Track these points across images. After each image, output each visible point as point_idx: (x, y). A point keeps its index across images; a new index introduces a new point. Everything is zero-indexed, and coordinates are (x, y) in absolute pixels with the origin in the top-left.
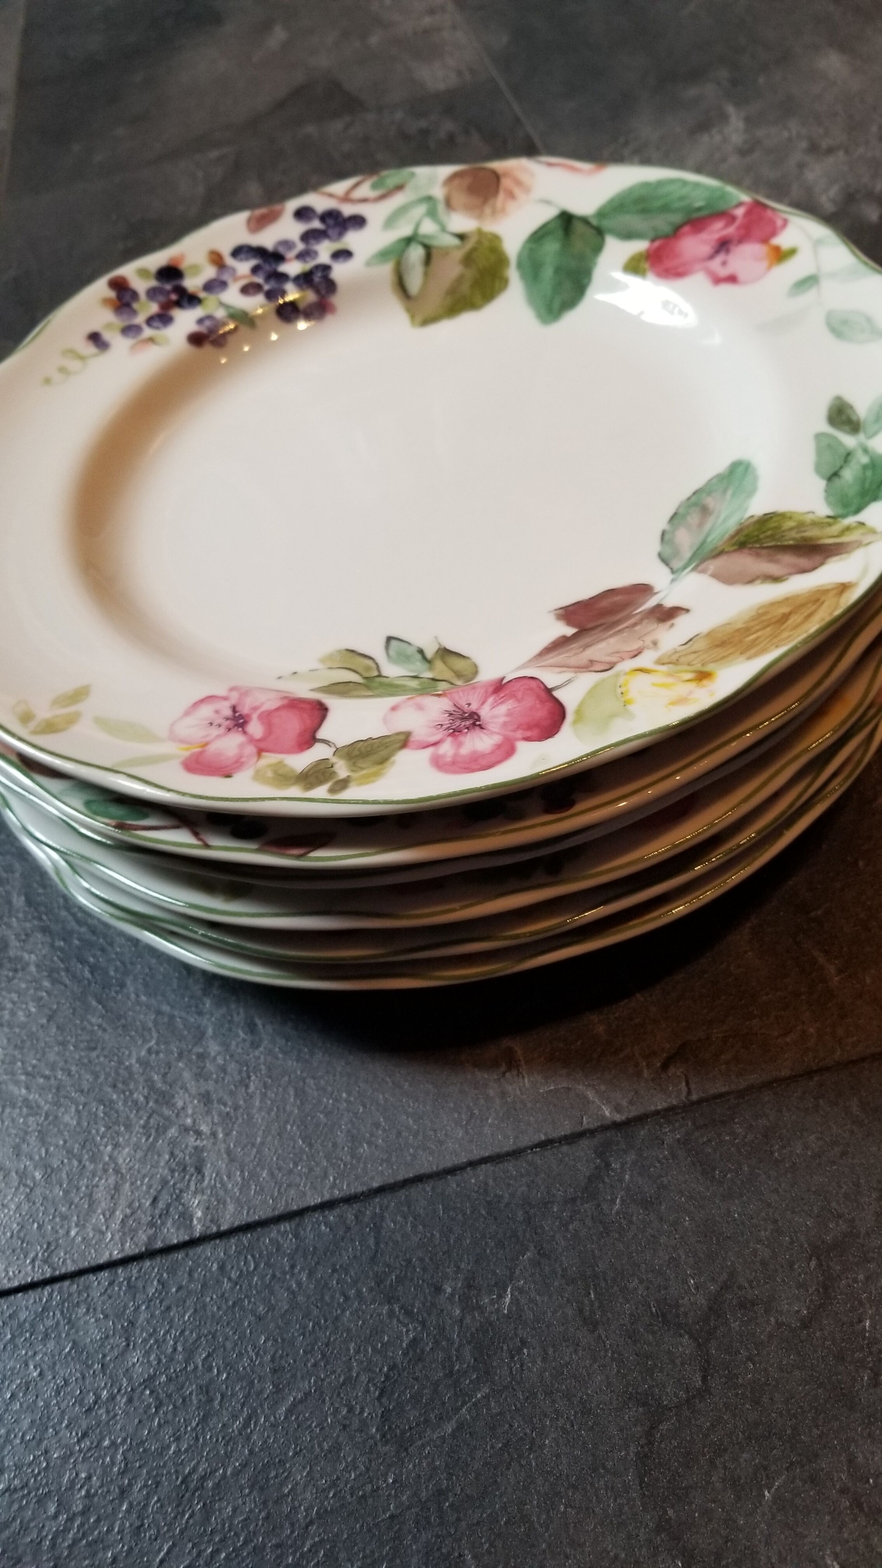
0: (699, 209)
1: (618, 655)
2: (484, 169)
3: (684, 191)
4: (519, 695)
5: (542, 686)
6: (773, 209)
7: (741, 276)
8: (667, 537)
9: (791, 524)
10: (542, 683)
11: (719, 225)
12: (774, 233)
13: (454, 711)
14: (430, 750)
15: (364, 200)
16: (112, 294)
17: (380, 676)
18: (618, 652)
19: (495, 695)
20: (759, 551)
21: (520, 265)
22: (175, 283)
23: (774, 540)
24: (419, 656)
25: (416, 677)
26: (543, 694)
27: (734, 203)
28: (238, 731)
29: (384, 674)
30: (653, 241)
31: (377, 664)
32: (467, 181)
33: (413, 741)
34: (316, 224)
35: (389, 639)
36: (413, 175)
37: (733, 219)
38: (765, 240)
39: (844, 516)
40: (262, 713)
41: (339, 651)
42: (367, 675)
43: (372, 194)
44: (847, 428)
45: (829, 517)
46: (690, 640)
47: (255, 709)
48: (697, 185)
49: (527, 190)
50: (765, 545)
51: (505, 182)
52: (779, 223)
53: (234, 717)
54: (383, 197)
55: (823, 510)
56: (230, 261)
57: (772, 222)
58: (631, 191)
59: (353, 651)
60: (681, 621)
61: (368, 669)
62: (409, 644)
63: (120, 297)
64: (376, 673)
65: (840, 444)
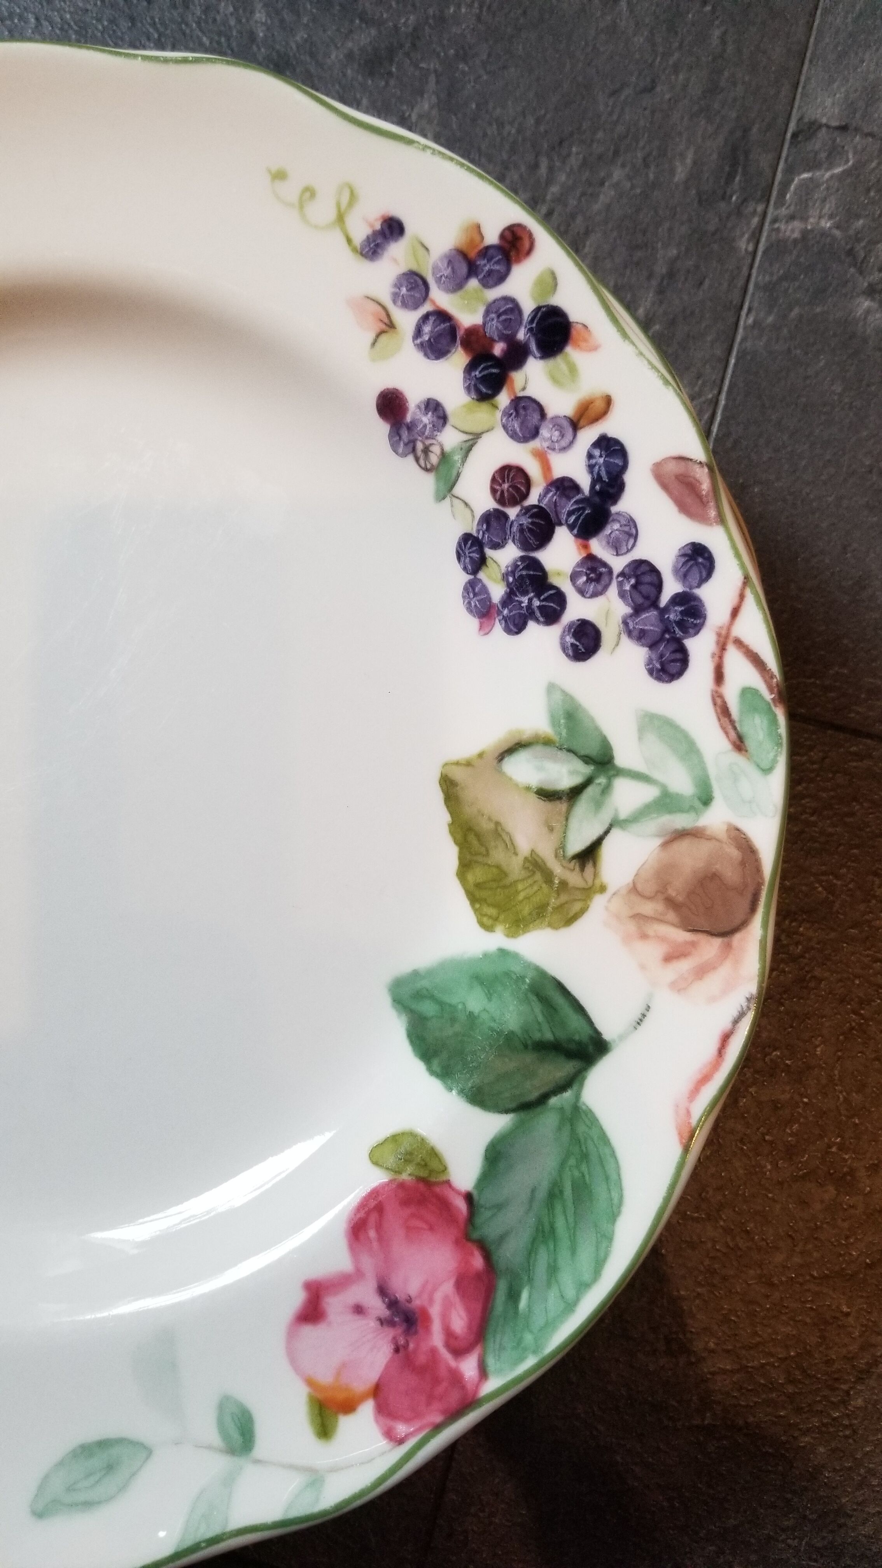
0: (513, 1296)
2: (753, 909)
3: (566, 1279)
6: (438, 1428)
7: (309, 1331)
11: (459, 1323)
12: (383, 1410)
15: (719, 676)
16: (492, 237)
21: (503, 953)
22: (533, 346)
27: (491, 1361)
30: (469, 1198)
32: (731, 874)
34: (671, 587)
36: (767, 771)
37: (459, 1352)
38: (377, 1391)
43: (731, 693)
48: (570, 1307)
49: (679, 987)
51: (711, 947)
52: (401, 1429)
54: (724, 711)
56: (588, 436)
58: (613, 1181)
63: (486, 252)
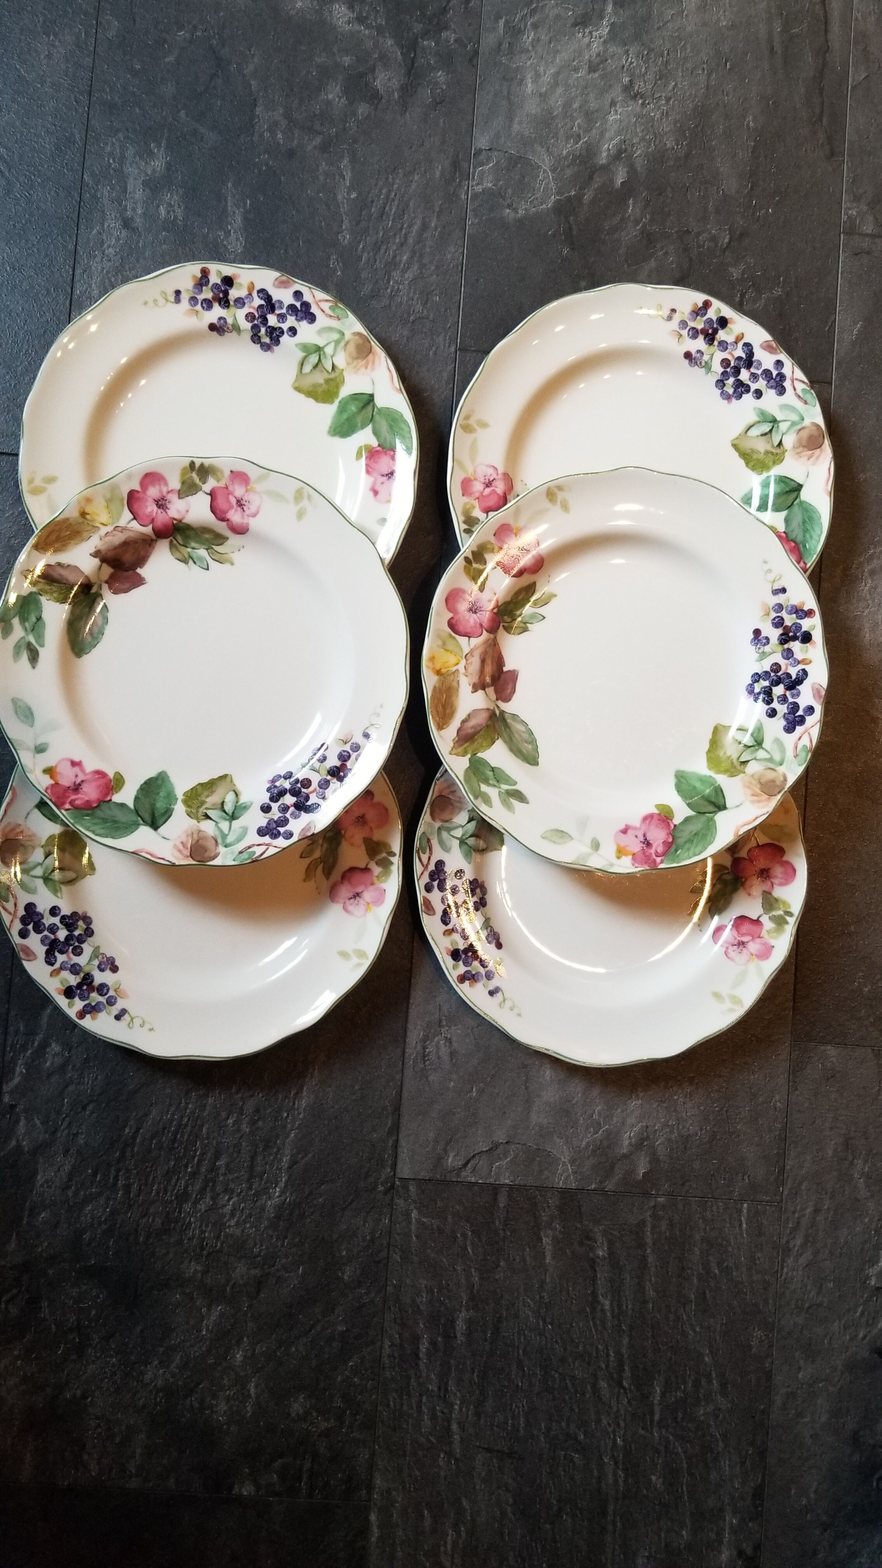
9: (55, 595)
14: (170, 489)
17: (207, 549)
25: (194, 548)
26: (136, 516)
29: (205, 550)
44: (32, 647)
45: (41, 595)
55: (43, 599)
57: (53, 794)
59: (221, 563)
60: (93, 550)
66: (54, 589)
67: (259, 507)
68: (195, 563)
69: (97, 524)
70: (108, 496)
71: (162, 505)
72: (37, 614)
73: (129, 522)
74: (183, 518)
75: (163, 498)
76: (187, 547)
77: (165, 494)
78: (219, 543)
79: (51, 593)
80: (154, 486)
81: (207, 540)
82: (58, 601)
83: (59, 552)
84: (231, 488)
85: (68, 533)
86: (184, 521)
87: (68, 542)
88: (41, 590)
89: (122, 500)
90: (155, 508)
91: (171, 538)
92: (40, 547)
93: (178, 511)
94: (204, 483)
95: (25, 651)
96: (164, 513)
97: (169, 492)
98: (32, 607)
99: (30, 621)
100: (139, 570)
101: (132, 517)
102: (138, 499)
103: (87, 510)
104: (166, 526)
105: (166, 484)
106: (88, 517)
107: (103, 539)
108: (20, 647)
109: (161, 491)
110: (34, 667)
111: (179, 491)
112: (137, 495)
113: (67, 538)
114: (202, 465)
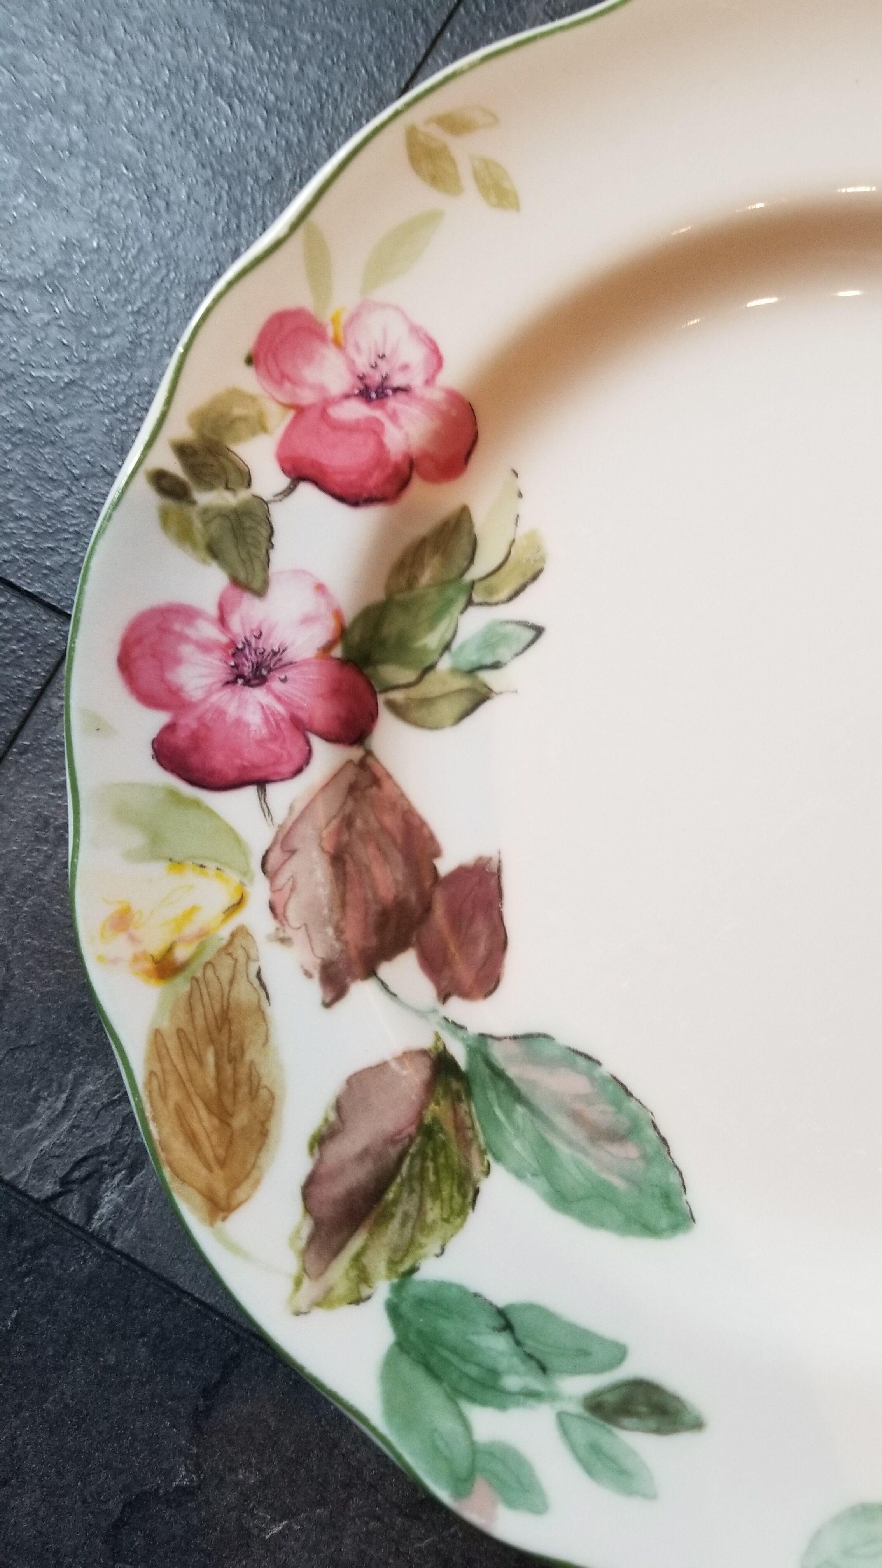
1: (287, 888)
4: (274, 747)
5: (275, 778)
8: (582, 1063)
9: (433, 1213)
10: (282, 780)
13: (280, 660)
17: (470, 602)
18: (293, 889)
19: (287, 716)
20: (399, 1147)
23: (410, 1177)
24: (489, 660)
25: (447, 647)
28: (353, 387)
29: (472, 611)
31: (496, 604)
33: (242, 597)
35: (539, 631)
39: (398, 1289)
40: (381, 424)
41: (543, 560)
42: (478, 587)
44: (610, 1398)
45: (413, 1270)
46: (263, 985)
47: (394, 417)
50: (407, 1161)
53: (386, 388)
59: (535, 577)
60: (314, 990)
61: (491, 591)
62: (517, 655)
64: (476, 598)
65: (577, 1371)
66: (408, 1205)
67: (415, 330)
68: (496, 666)
69: (225, 933)
70: (136, 840)
71: (257, 667)
72: (486, 1320)
73: (267, 811)
74: (338, 614)
75: (235, 651)
76: (431, 667)
77: (224, 639)
78: (468, 549)
79: (421, 1225)
80: (178, 661)
81: (442, 584)
82: (462, 1213)
83: (273, 1125)
84: (307, 397)
85: (210, 1058)
86: (349, 616)
87: (243, 1071)
88: (393, 1263)
89: (174, 796)
90: (259, 695)
91: (381, 699)
92: (221, 1190)
93: (307, 620)
94: (247, 480)
95: (617, 1431)
96: (290, 674)
97: (222, 621)
98: (450, 1329)
99: (503, 1363)
100: (445, 866)
101: (251, 792)
102: (198, 740)
103: (155, 945)
104: (336, 692)
105: (188, 614)
106: (181, 954)
107: (289, 933)
108: (595, 1449)
109: (205, 647)
110: (697, 1425)
111: (235, 582)
112: (181, 737)
113: (228, 1070)
114: (182, 450)
